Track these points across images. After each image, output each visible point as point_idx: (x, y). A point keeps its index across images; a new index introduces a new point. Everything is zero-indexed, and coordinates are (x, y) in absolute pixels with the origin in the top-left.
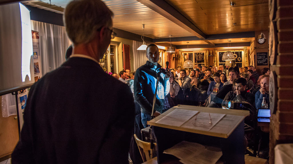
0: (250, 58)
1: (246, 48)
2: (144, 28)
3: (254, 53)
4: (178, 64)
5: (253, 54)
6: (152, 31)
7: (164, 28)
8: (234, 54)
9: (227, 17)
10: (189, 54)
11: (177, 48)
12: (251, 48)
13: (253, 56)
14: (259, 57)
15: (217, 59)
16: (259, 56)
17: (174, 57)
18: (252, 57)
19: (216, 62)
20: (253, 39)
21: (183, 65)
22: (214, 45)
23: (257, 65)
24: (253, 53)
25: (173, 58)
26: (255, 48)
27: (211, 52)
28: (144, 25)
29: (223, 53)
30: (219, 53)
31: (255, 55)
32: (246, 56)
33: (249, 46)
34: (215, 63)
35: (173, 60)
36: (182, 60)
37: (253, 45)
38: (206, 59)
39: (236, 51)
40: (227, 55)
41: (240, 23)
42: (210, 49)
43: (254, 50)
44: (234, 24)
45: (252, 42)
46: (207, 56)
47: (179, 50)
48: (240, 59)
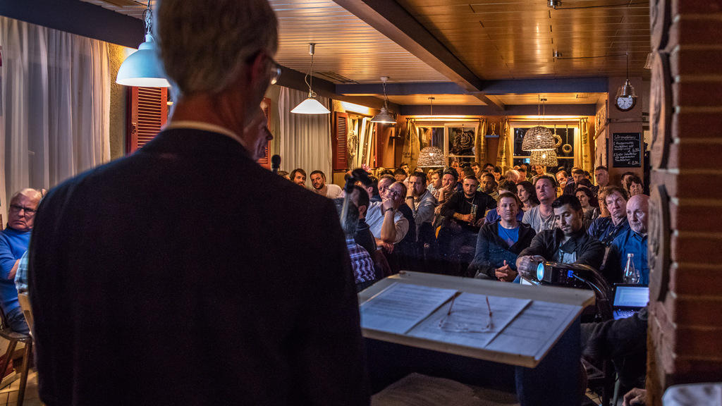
0: (596, 145)
1: (585, 120)
2: (313, 53)
3: (606, 136)
4: (403, 156)
5: (603, 135)
6: (336, 62)
7: (369, 56)
8: (555, 135)
9: (538, 35)
10: (434, 129)
11: (402, 114)
12: (598, 120)
13: (604, 141)
14: (618, 145)
15: (507, 146)
16: (619, 142)
17: (393, 135)
18: (600, 143)
19: (504, 154)
20: (604, 97)
21: (416, 160)
22: (503, 109)
23: (614, 167)
24: (604, 133)
25: (391, 138)
26: (607, 119)
27: (493, 127)
28: (313, 45)
29: (525, 130)
30: (515, 129)
31: (607, 140)
32: (585, 142)
33: (594, 114)
34: (504, 156)
35: (391, 143)
36: (414, 146)
37: (603, 112)
38: (479, 146)
39: (558, 127)
40: (534, 135)
41: (570, 52)
43: (606, 124)
44: (556, 55)
45: (601, 105)
46: (482, 138)
47: (407, 119)
48: (568, 148)
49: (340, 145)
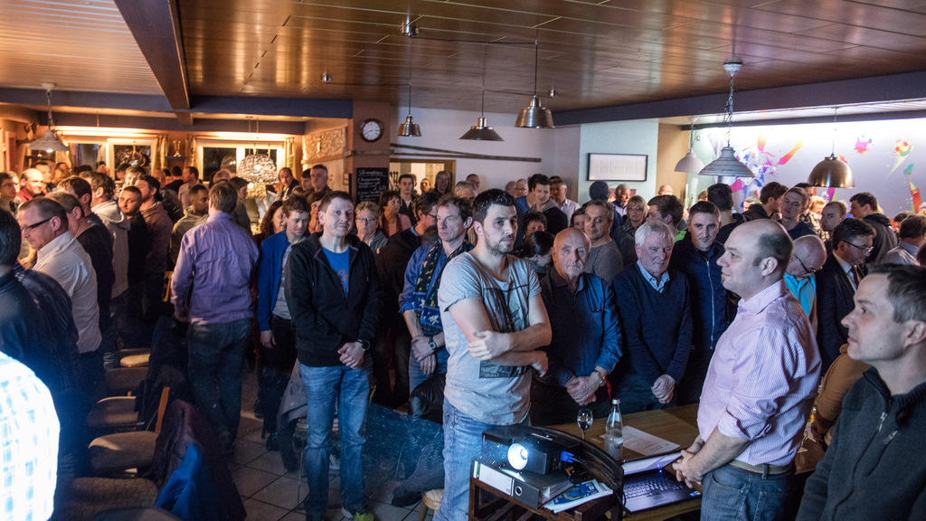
1: (291, 140)
14: (363, 182)
16: (365, 178)
26: (350, 151)
27: (177, 145)
30: (206, 149)
31: (350, 175)
39: (257, 147)
42: (174, 134)
43: (344, 155)
46: (162, 159)
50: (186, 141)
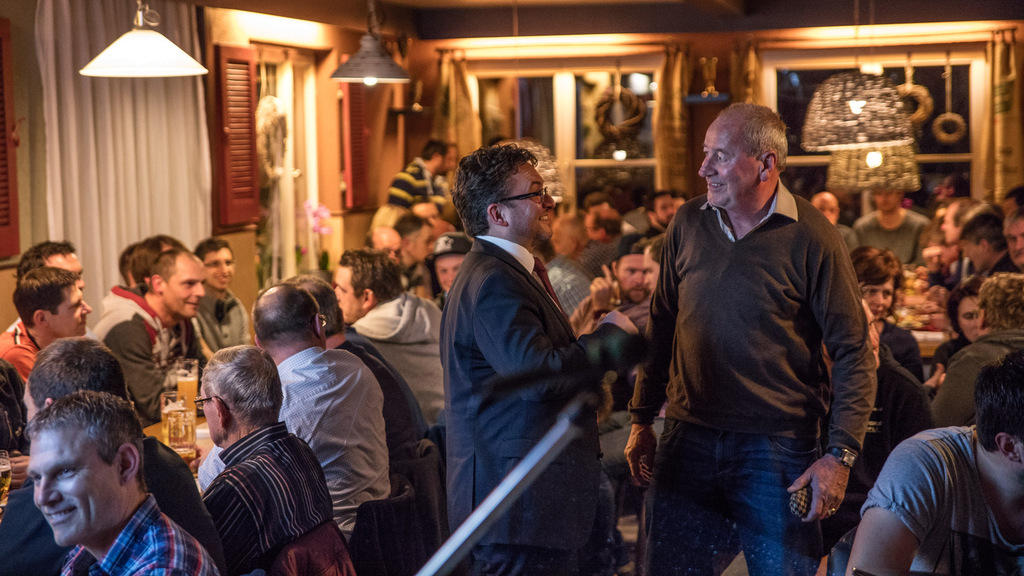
1: (1008, 36)
8: (908, 88)
11: (425, 36)
17: (398, 106)
25: (393, 114)
27: (710, 71)
30: (782, 77)
35: (391, 130)
39: (917, 61)
42: (703, 41)
46: (677, 105)
47: (442, 52)
48: (949, 127)
49: (236, 150)
50: (733, 56)
